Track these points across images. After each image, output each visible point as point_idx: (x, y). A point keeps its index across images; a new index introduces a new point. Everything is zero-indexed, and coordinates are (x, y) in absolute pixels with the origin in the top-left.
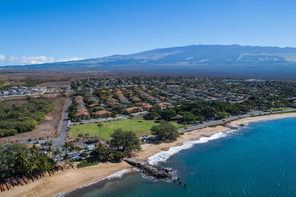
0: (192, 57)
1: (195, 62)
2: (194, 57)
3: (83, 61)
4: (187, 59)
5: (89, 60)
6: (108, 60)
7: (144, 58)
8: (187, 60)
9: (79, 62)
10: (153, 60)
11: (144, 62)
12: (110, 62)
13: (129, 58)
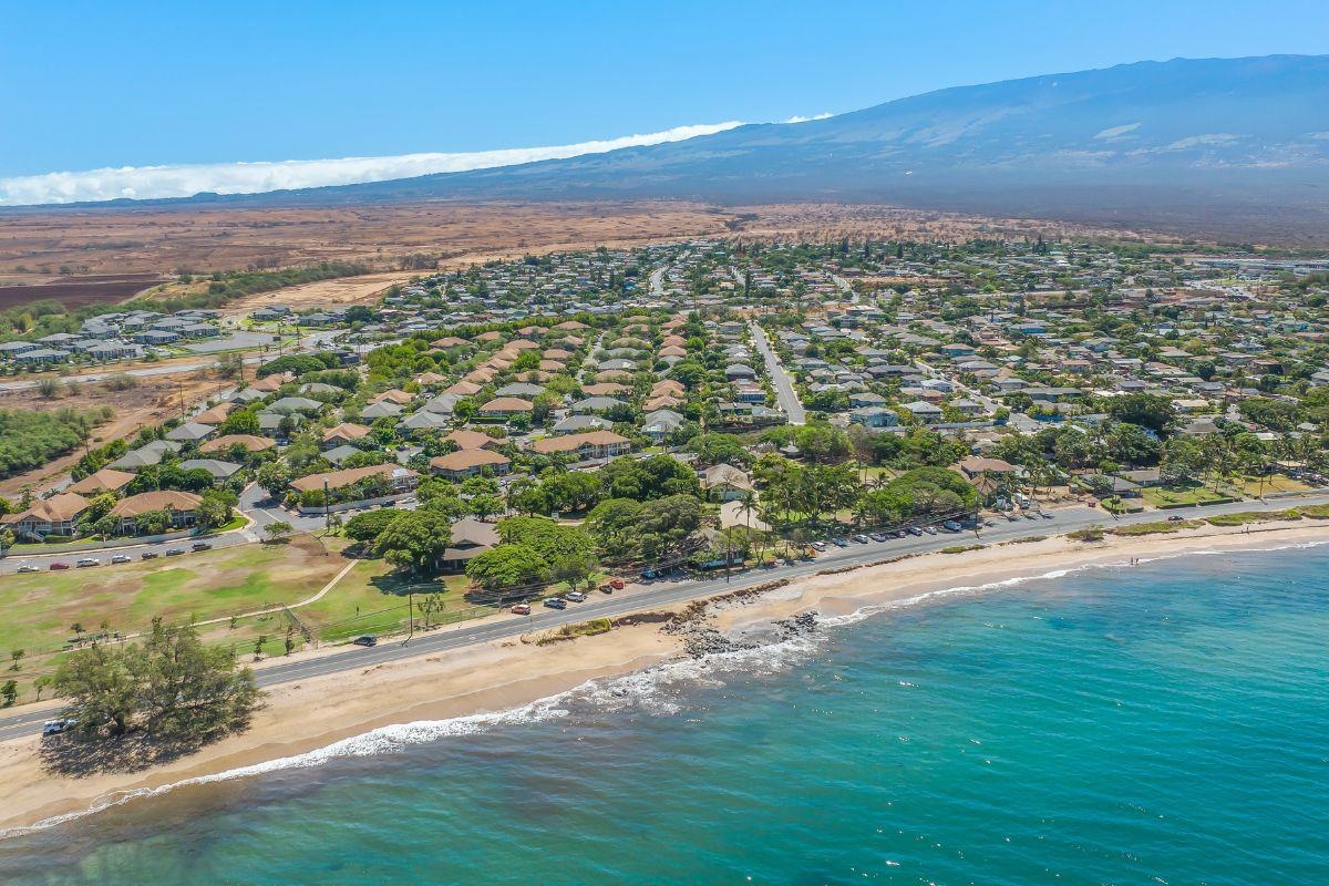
0: (1129, 123)
1: (1140, 151)
2: (1138, 124)
3: (597, 161)
4: (1104, 134)
5: (621, 155)
6: (710, 152)
7: (881, 138)
8: (1103, 140)
9: (576, 165)
10: (926, 144)
11: (881, 156)
12: (717, 158)
13: (812, 137)
